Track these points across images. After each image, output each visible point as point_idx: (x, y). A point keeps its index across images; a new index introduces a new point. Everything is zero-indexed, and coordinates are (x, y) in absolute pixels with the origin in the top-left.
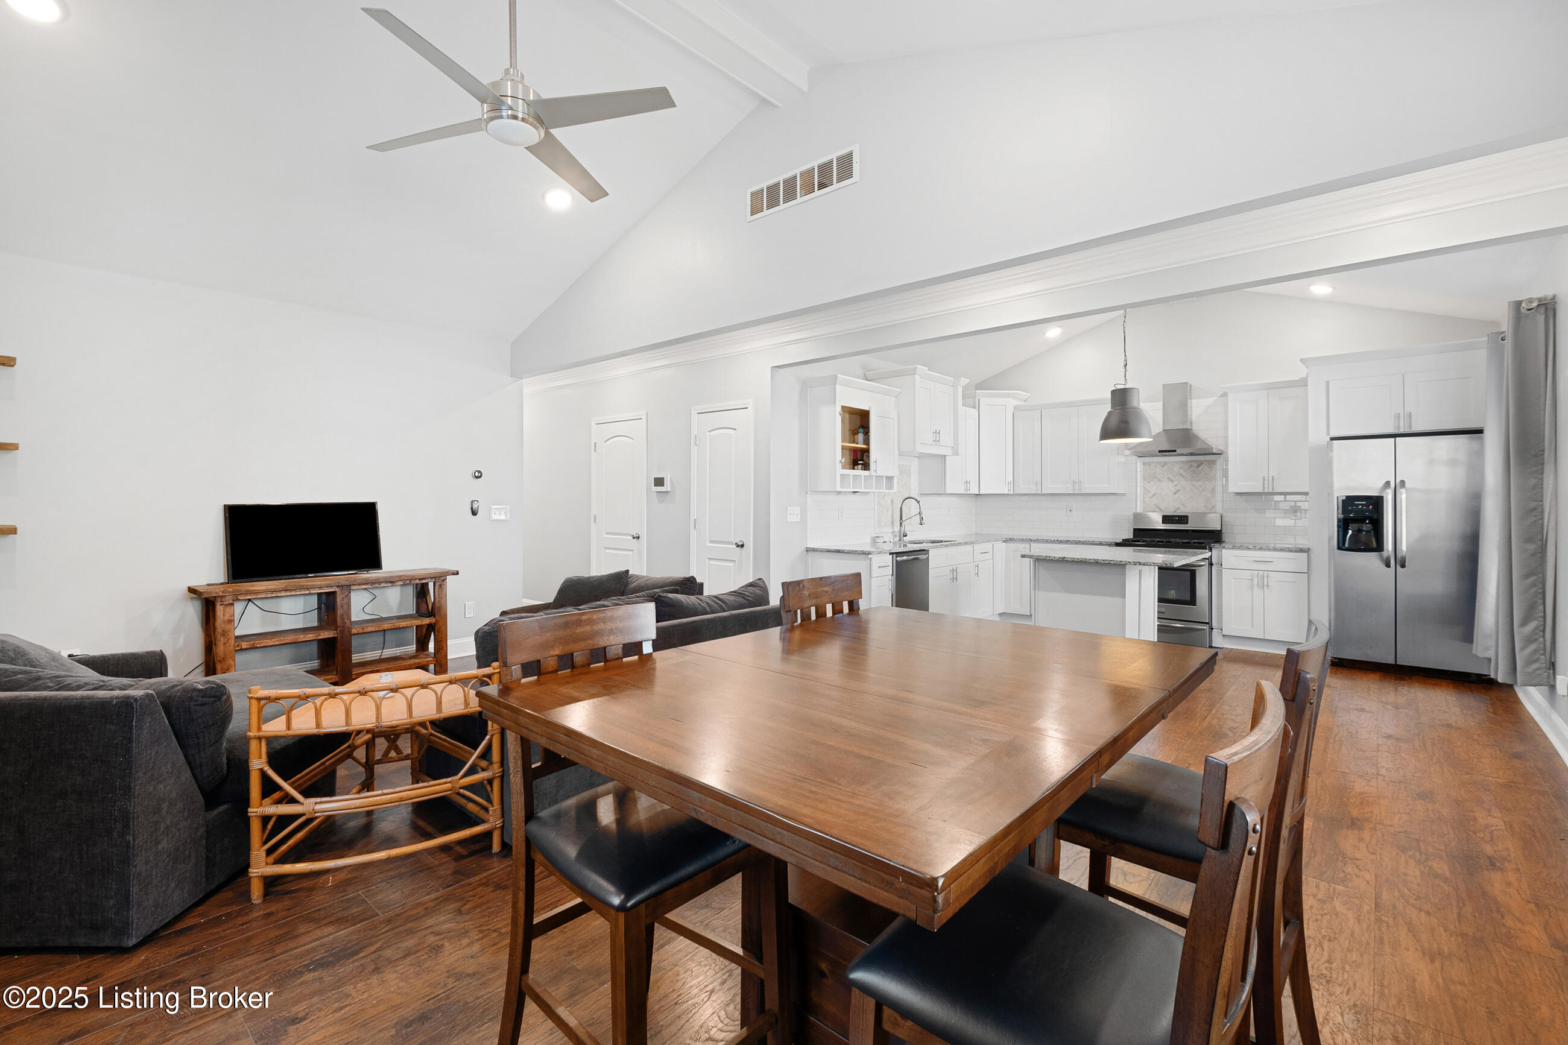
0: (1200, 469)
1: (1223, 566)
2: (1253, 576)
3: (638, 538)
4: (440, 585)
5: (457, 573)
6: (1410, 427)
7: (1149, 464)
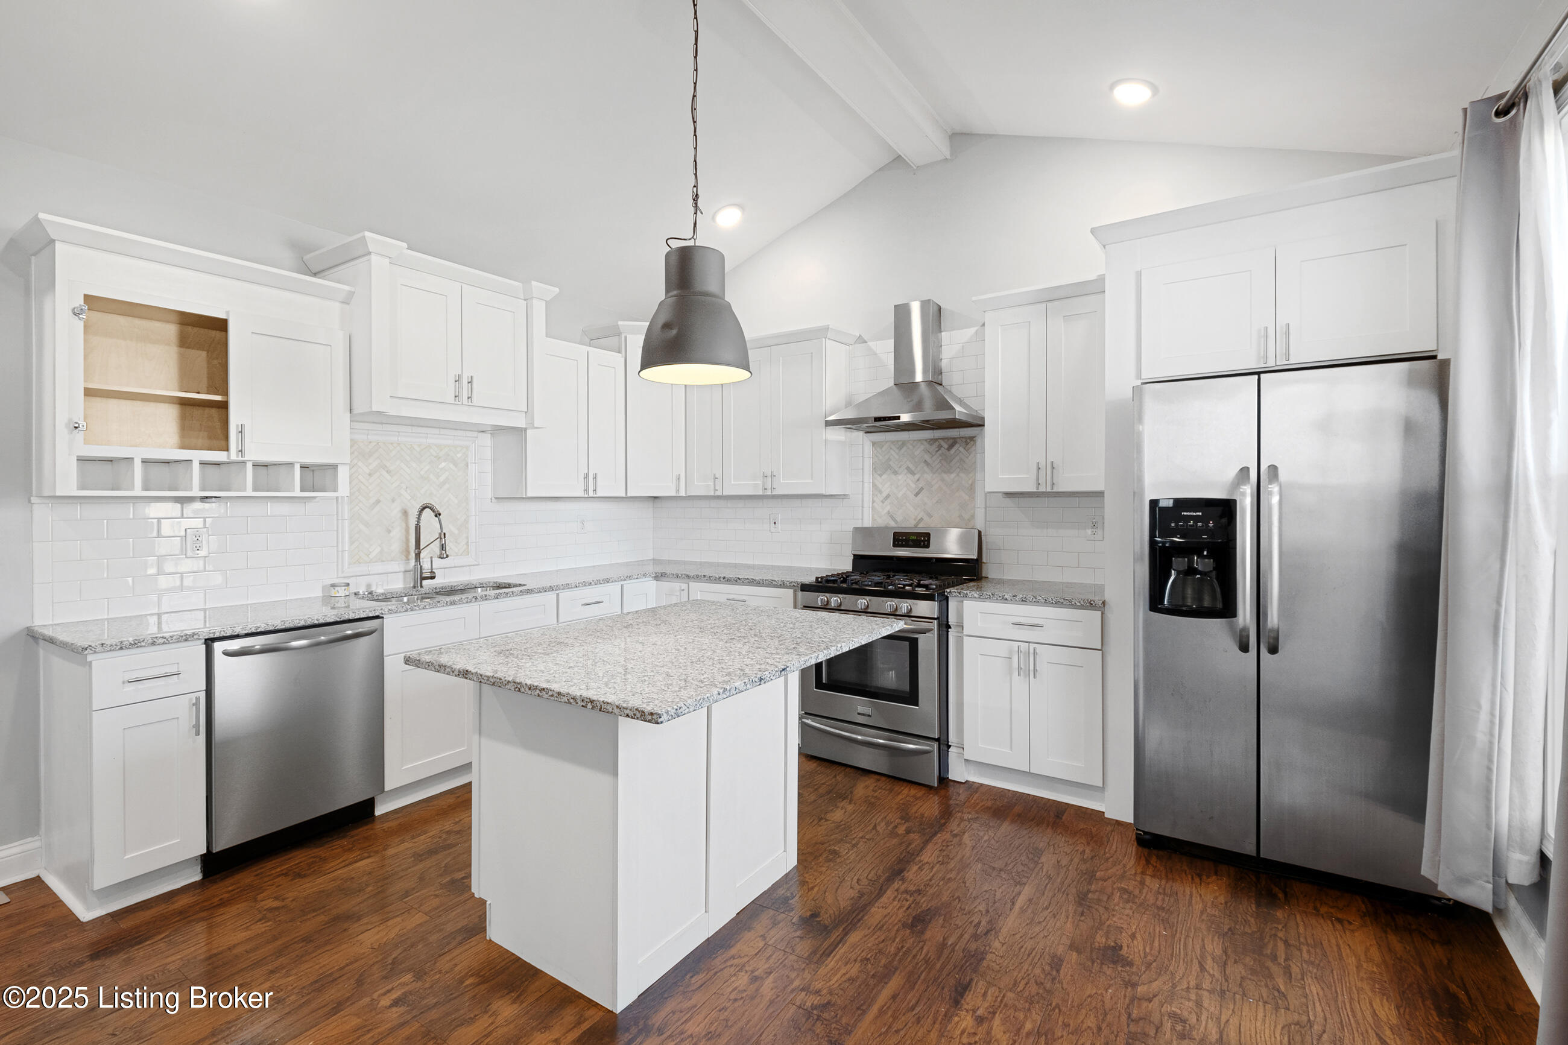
0: (953, 451)
1: (965, 632)
2: (1011, 652)
6: (1288, 357)
7: (881, 444)
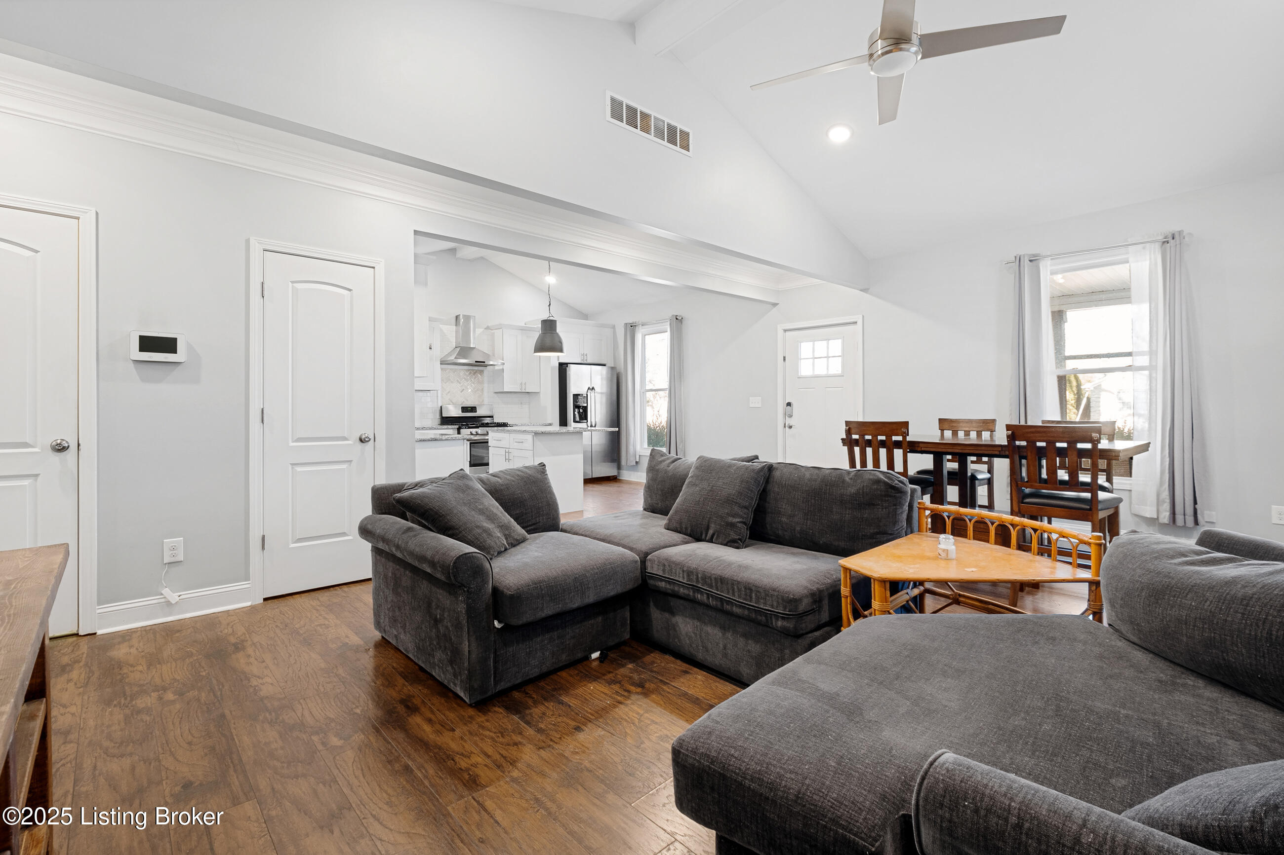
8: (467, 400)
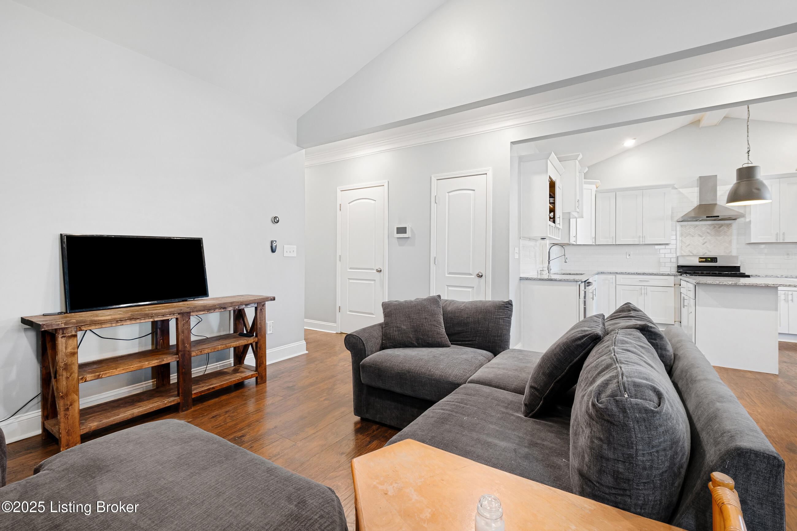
0: (721, 229)
3: (381, 271)
4: (261, 309)
5: (274, 299)
7: (685, 226)
8: (710, 252)
